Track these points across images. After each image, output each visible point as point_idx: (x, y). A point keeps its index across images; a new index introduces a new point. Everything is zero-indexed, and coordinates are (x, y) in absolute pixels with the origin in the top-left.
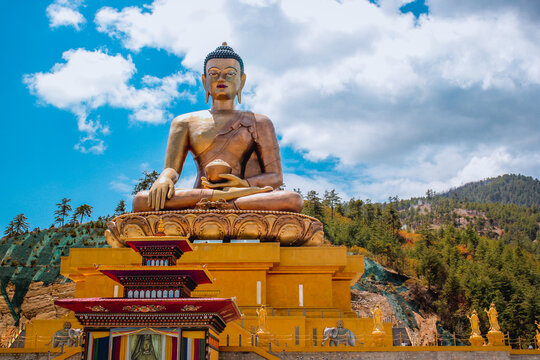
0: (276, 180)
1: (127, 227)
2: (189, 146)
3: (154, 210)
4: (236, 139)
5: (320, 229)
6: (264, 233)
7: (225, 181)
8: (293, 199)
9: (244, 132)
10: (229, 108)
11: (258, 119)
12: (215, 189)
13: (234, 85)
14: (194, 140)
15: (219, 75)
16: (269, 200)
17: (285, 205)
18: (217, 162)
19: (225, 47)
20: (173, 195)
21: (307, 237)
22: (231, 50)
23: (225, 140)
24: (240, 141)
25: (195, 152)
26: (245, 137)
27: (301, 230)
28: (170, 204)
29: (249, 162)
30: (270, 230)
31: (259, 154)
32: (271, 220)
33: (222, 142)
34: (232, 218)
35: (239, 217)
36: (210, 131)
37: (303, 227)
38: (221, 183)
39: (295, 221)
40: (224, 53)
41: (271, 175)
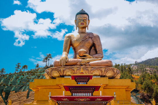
0: (101, 56)
1: (53, 72)
2: (71, 44)
3: (62, 66)
4: (88, 42)
5: (119, 73)
6: (101, 74)
7: (85, 56)
8: (109, 63)
9: (90, 40)
10: (84, 31)
11: (95, 35)
12: (82, 59)
13: (86, 23)
14: (73, 42)
15: (81, 20)
16: (101, 63)
17: (107, 64)
18: (82, 50)
19: (82, 10)
20: (68, 61)
21: (115, 76)
22: (85, 11)
23: (84, 42)
24: (89, 43)
25: (73, 46)
26: (91, 41)
27: (113, 73)
28: (67, 64)
29: (91, 50)
30: (103, 73)
31: (95, 47)
32: (103, 70)
33: (83, 43)
34: (90, 69)
35: (92, 69)
36: (78, 39)
37: (114, 72)
38: (84, 57)
39: (112, 70)
40: (82, 13)
41: (100, 54)
